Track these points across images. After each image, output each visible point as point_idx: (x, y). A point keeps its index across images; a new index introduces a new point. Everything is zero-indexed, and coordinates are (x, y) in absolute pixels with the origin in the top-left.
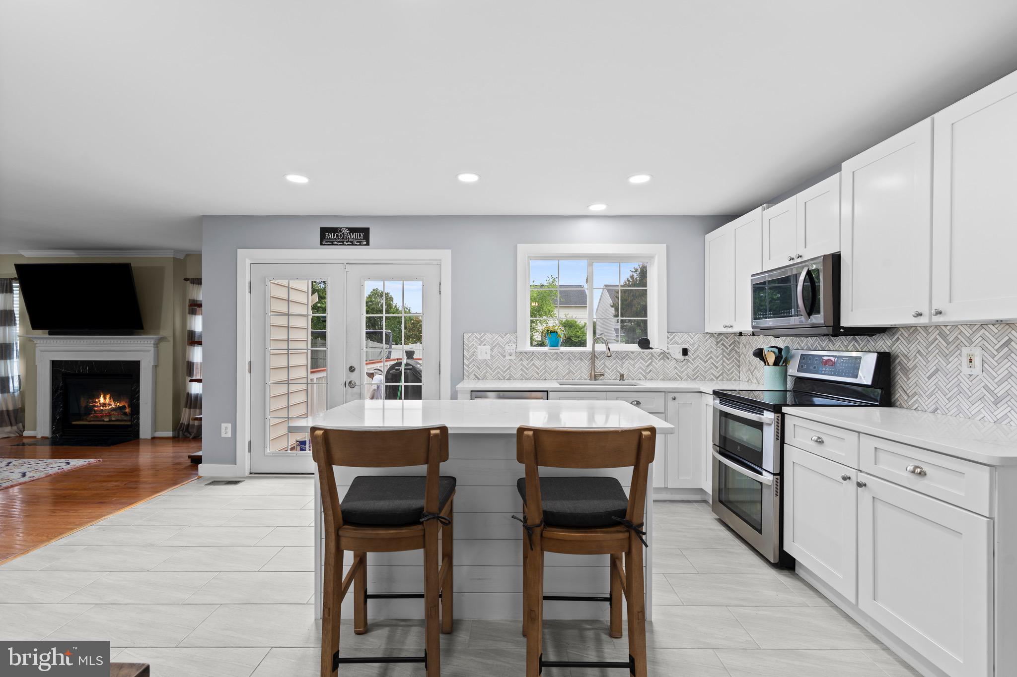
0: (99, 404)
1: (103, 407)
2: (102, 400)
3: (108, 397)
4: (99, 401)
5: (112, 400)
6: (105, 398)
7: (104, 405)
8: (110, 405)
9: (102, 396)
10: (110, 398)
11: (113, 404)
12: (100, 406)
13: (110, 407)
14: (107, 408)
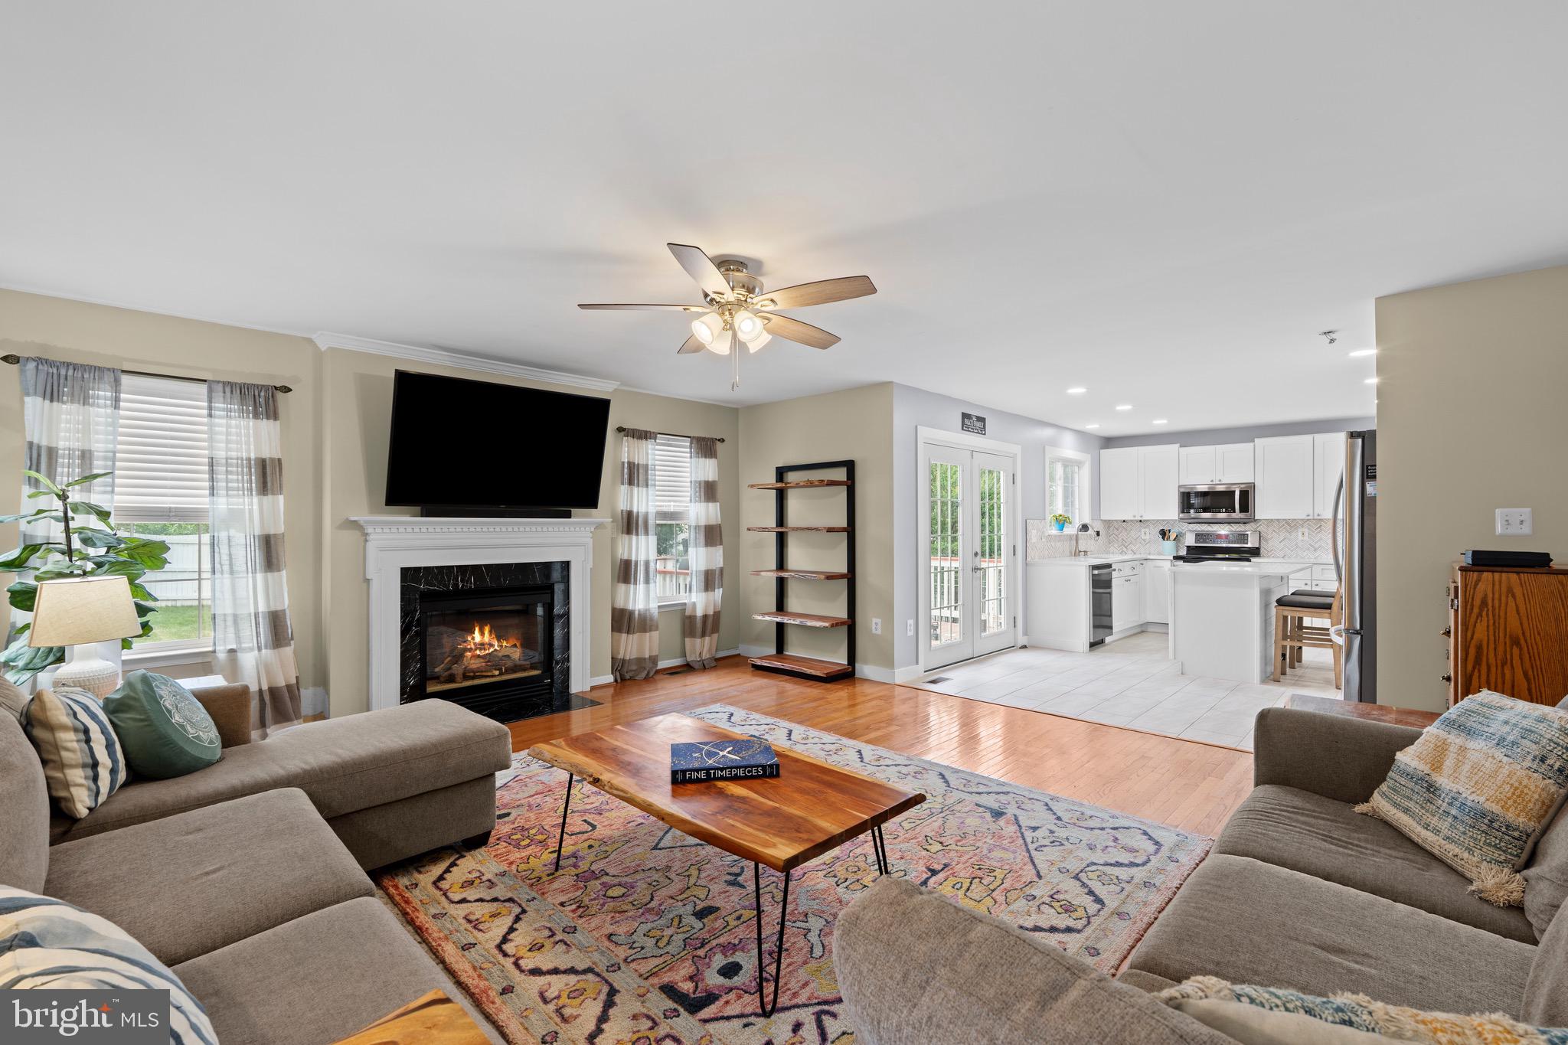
0: (473, 647)
1: (480, 649)
2: (477, 635)
3: (487, 630)
4: (473, 638)
5: (493, 636)
6: (482, 634)
7: (482, 646)
8: (491, 645)
9: (477, 629)
10: (490, 632)
11: (496, 643)
12: (476, 650)
13: (492, 650)
14: (487, 652)
